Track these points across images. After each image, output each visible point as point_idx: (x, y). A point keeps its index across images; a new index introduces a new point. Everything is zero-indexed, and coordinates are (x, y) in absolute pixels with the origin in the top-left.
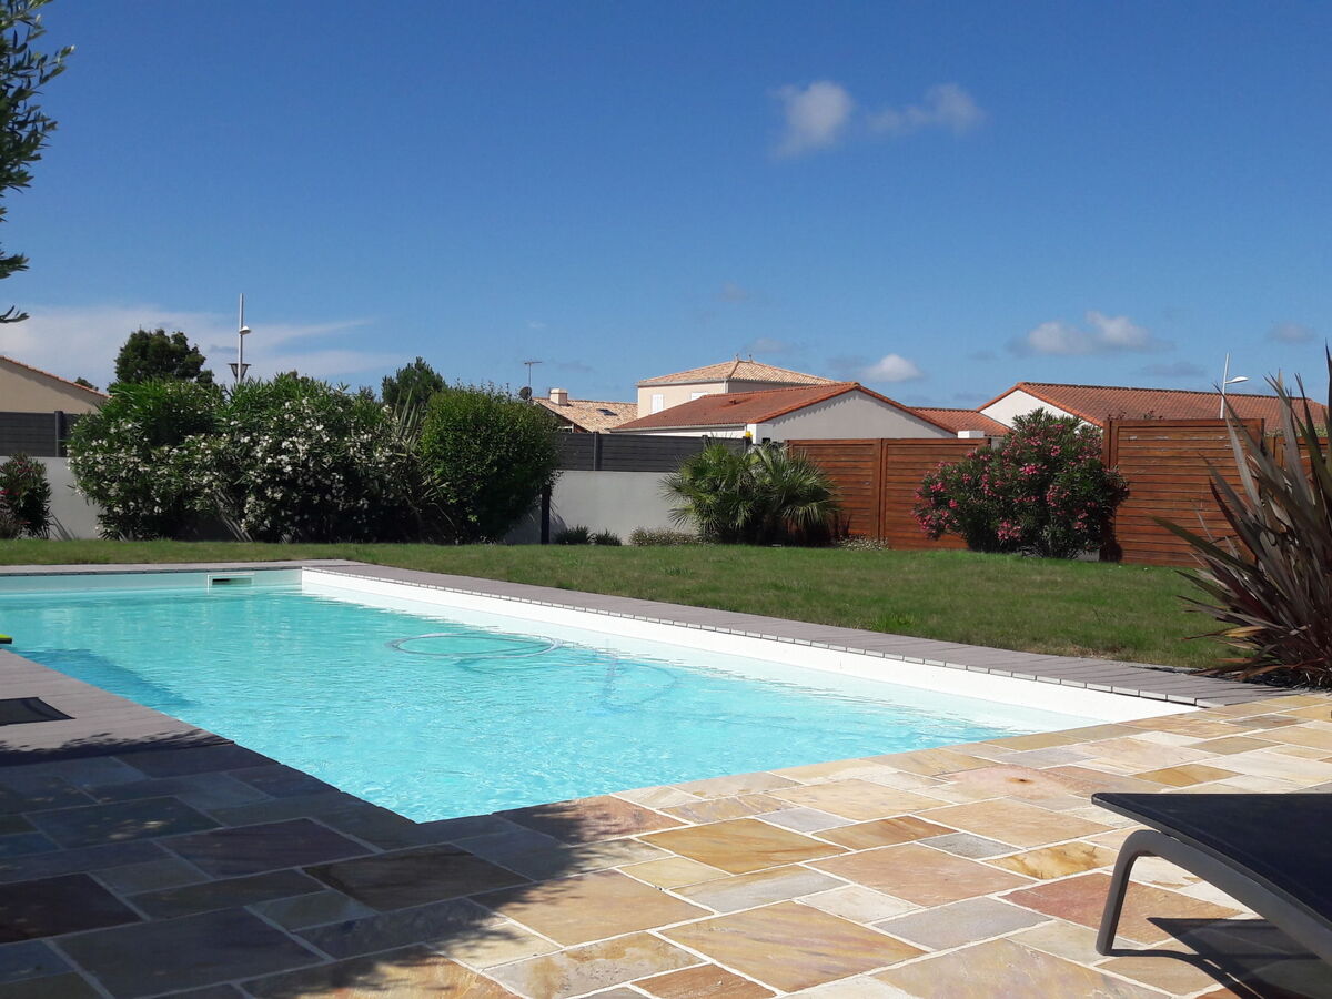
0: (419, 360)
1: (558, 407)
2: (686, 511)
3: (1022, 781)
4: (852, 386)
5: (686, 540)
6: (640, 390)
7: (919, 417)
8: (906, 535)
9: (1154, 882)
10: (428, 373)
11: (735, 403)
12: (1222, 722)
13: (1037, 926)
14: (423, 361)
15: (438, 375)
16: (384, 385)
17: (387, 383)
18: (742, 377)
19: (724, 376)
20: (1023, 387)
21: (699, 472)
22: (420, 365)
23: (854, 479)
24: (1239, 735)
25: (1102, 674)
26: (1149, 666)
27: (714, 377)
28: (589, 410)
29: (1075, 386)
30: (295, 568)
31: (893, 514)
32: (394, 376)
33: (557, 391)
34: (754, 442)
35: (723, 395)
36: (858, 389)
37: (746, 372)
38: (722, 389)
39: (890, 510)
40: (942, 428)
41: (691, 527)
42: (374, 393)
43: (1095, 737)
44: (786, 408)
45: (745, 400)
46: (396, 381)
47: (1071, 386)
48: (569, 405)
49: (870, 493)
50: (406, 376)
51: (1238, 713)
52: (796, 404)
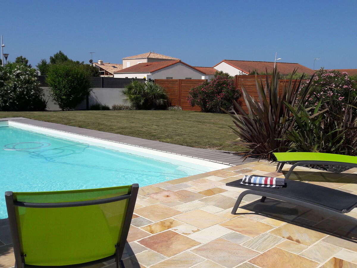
0: (60, 52)
1: (100, 65)
2: (127, 100)
3: (168, 196)
4: (179, 61)
5: (127, 108)
6: (123, 60)
7: (197, 70)
8: (186, 106)
9: (183, 233)
10: (63, 55)
11: (147, 66)
12: (232, 172)
13: (143, 252)
14: (61, 52)
15: (66, 56)
16: (50, 59)
17: (51, 58)
18: (151, 57)
19: (146, 57)
20: (224, 61)
21: (130, 89)
22: (60, 53)
23: (173, 90)
24: (234, 176)
25: (212, 155)
26: (225, 151)
27: (144, 57)
28: (109, 66)
29: (238, 61)
30: (6, 121)
31: (183, 100)
32: (53, 56)
33: (100, 61)
34: (146, 80)
35: (146, 63)
36: (180, 62)
37: (152, 56)
38: (145, 61)
39: (182, 99)
40: (202, 73)
41: (129, 104)
42: (46, 61)
43: (196, 179)
44: (161, 67)
45: (150, 65)
46: (54, 58)
47: (237, 61)
48: (103, 65)
49: (177, 94)
50: (57, 56)
51: (238, 168)
52: (163, 66)
